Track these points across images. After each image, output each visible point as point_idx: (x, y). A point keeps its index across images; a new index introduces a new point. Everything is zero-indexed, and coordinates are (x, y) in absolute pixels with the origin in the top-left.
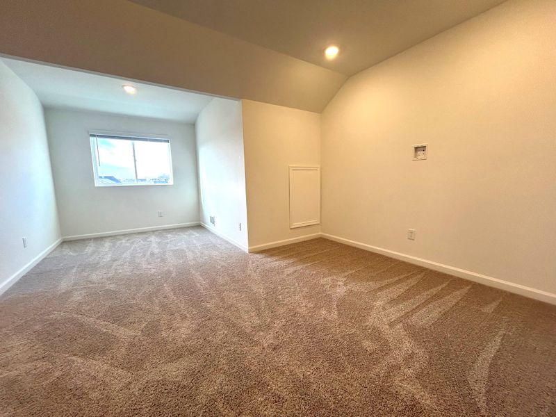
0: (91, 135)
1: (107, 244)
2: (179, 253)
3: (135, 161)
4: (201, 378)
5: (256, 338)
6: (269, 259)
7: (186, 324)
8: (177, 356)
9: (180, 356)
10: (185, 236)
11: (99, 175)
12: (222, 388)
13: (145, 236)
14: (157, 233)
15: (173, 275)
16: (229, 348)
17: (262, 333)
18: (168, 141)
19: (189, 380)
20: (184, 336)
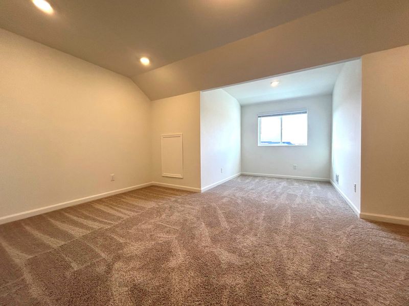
0: (259, 117)
1: (257, 180)
2: (291, 197)
3: (281, 129)
4: (231, 272)
5: (289, 283)
6: (384, 234)
7: (254, 239)
8: (233, 251)
9: (234, 252)
10: (308, 187)
11: (261, 141)
12: (234, 287)
13: (280, 180)
14: (289, 180)
15: (274, 208)
16: (262, 271)
17: (298, 284)
18: (306, 112)
19: (226, 267)
20: (245, 244)
